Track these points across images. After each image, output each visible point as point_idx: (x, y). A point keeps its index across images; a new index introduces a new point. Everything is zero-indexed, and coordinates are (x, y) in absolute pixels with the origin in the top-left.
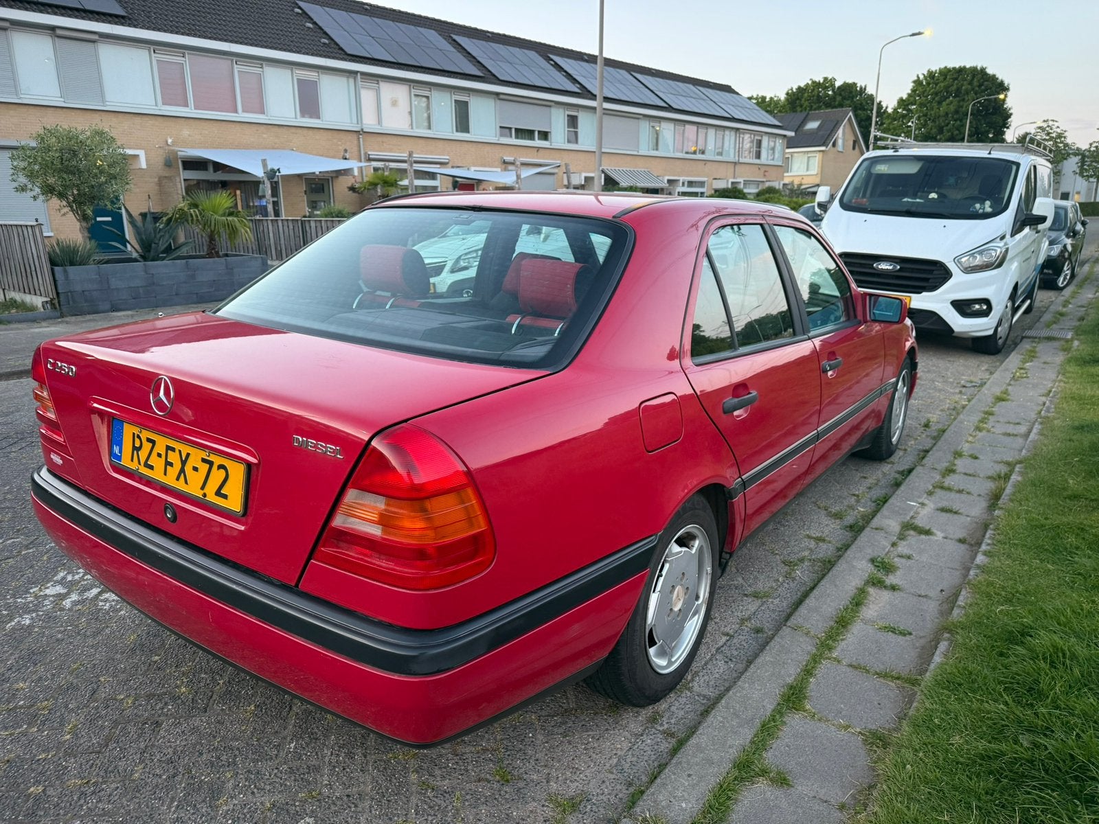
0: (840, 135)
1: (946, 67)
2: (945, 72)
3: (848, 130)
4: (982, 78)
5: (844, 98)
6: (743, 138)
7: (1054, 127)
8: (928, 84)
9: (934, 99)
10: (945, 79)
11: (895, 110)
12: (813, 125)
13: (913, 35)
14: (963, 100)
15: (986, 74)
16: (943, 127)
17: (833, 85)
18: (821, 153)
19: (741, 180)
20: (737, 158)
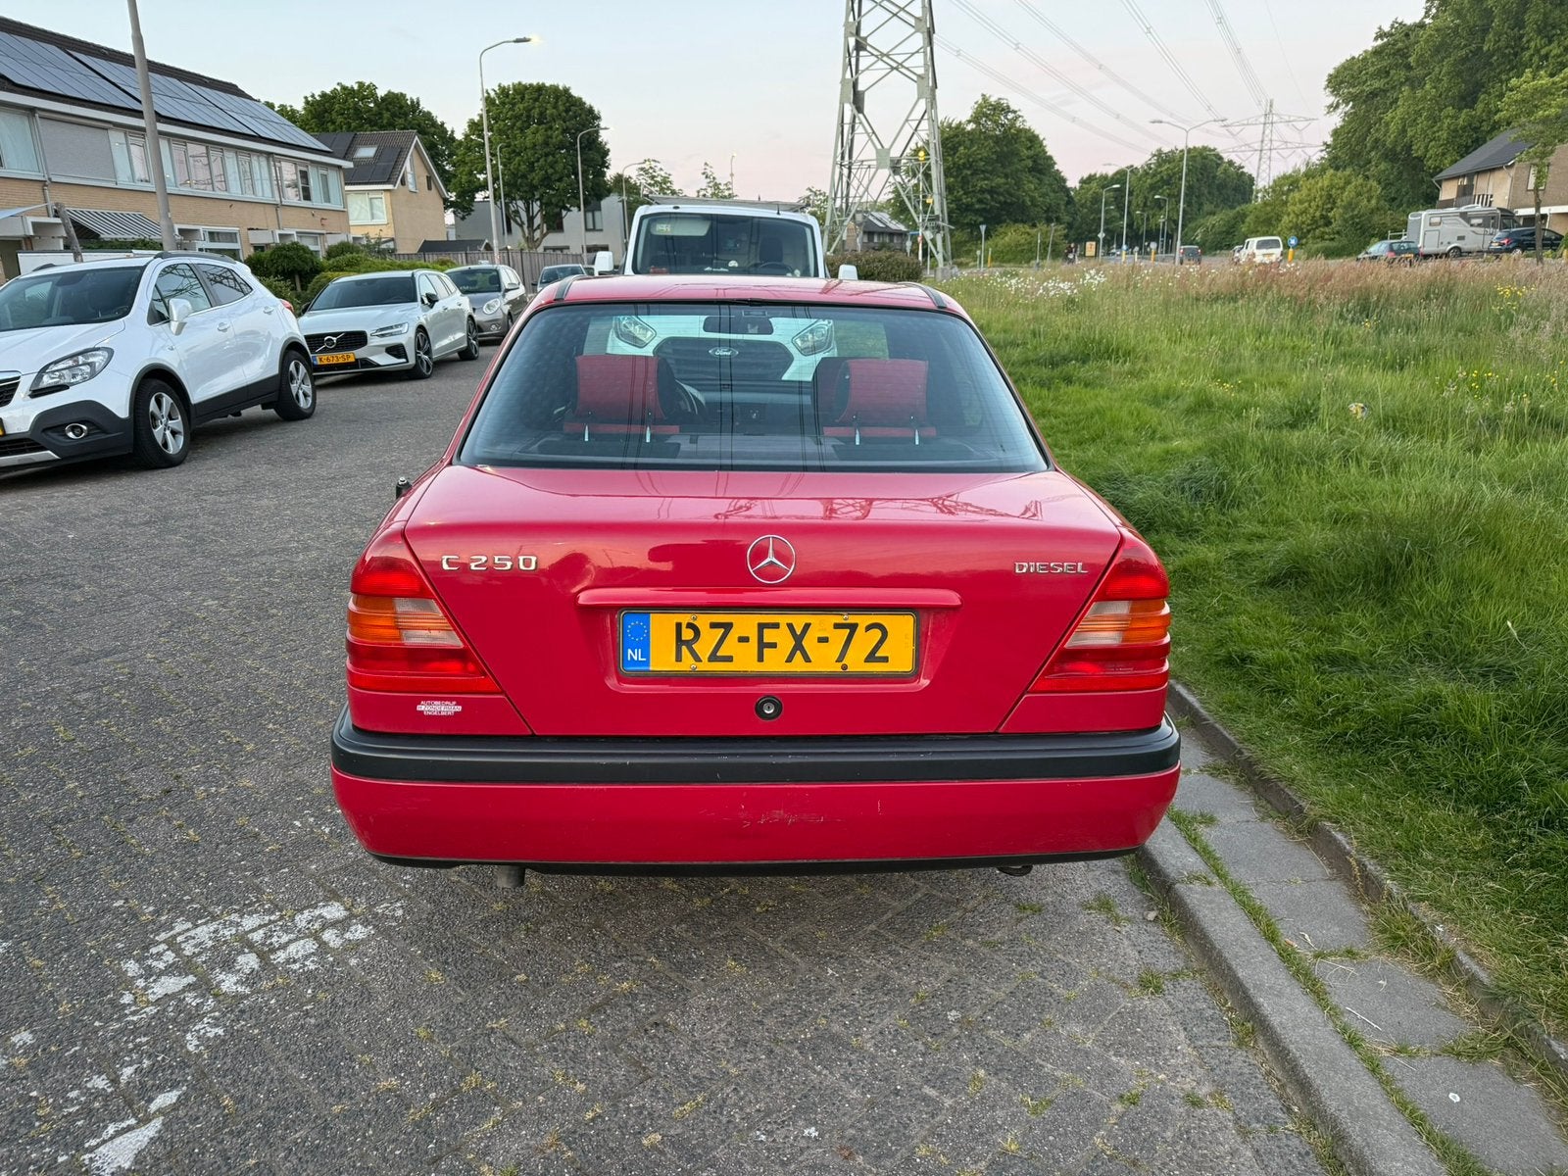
0: (409, 170)
1: (520, 83)
2: (522, 90)
3: (417, 161)
4: (568, 101)
5: (394, 115)
6: (280, 168)
7: (657, 169)
8: (503, 104)
9: (514, 125)
10: (523, 98)
11: (467, 136)
12: (367, 152)
13: (518, 41)
14: (551, 128)
15: (571, 96)
16: (533, 163)
17: (373, 95)
18: (388, 194)
19: (293, 232)
20: (278, 199)
